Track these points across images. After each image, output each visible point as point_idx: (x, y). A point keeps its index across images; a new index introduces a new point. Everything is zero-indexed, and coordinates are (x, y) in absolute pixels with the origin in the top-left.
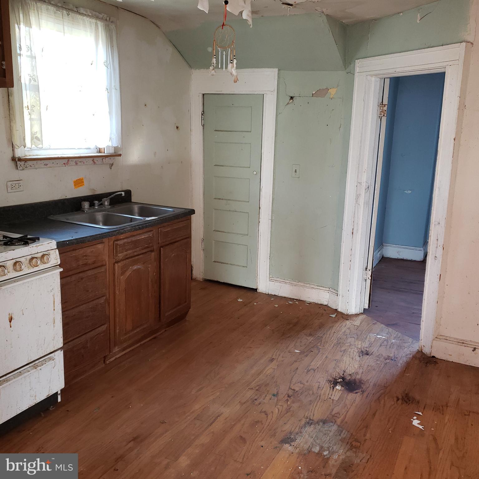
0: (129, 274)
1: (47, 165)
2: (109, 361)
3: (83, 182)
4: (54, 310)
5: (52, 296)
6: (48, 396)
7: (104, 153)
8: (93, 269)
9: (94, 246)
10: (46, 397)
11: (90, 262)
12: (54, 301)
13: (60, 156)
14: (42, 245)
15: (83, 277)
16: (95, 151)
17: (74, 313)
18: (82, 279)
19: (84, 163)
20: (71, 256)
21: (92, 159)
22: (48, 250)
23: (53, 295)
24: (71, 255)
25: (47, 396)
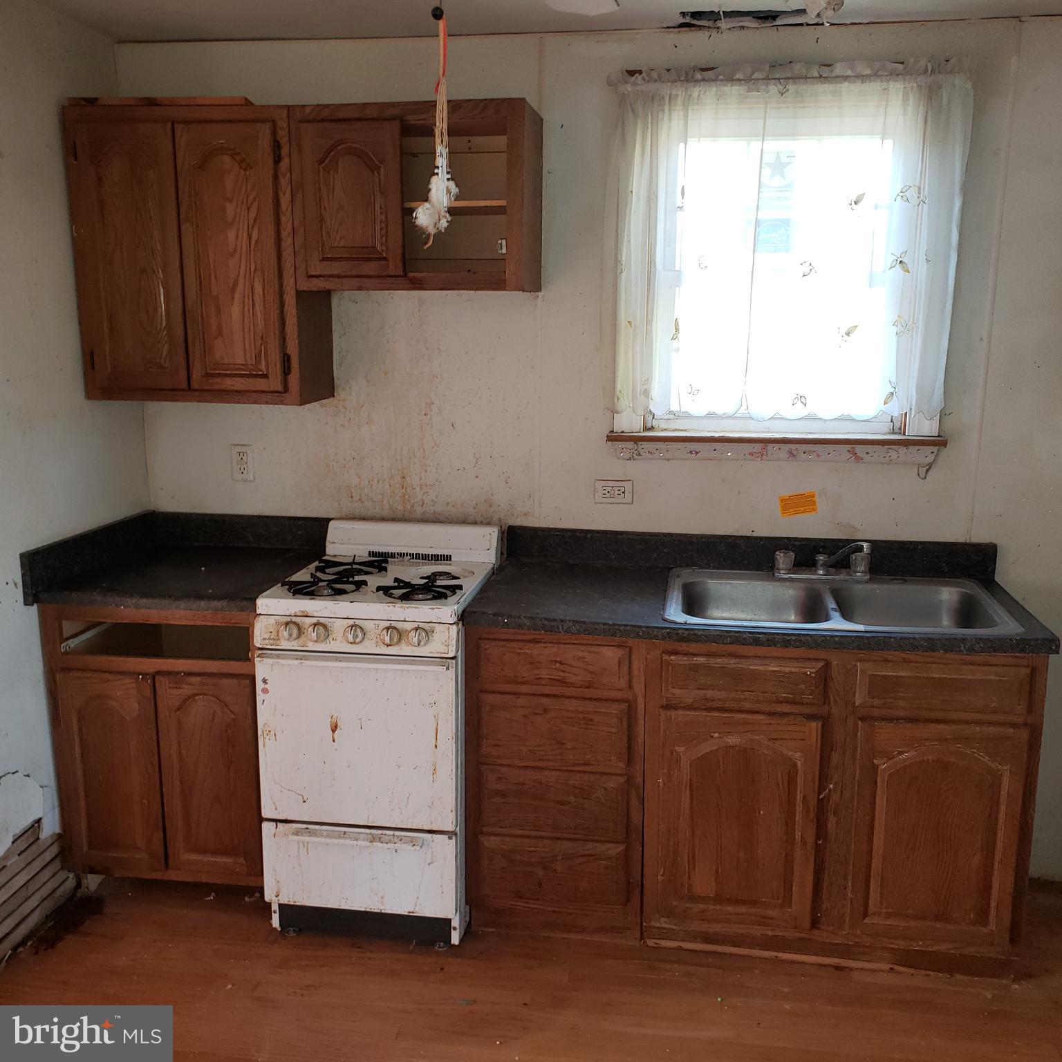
0: (707, 751)
1: (697, 453)
2: (656, 941)
3: (814, 503)
4: (436, 746)
5: (433, 717)
6: (412, 914)
7: (904, 434)
8: (584, 699)
9: (594, 649)
10: (406, 914)
11: (572, 679)
12: (437, 730)
13: (717, 435)
14: (416, 608)
15: (551, 707)
16: (886, 427)
17: (521, 779)
18: (546, 711)
19: (818, 456)
20: (518, 651)
21: (848, 447)
22: (430, 622)
23: (435, 717)
24: (520, 649)
25: (409, 912)
